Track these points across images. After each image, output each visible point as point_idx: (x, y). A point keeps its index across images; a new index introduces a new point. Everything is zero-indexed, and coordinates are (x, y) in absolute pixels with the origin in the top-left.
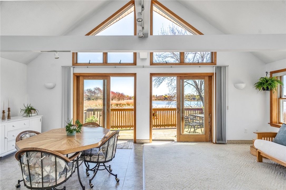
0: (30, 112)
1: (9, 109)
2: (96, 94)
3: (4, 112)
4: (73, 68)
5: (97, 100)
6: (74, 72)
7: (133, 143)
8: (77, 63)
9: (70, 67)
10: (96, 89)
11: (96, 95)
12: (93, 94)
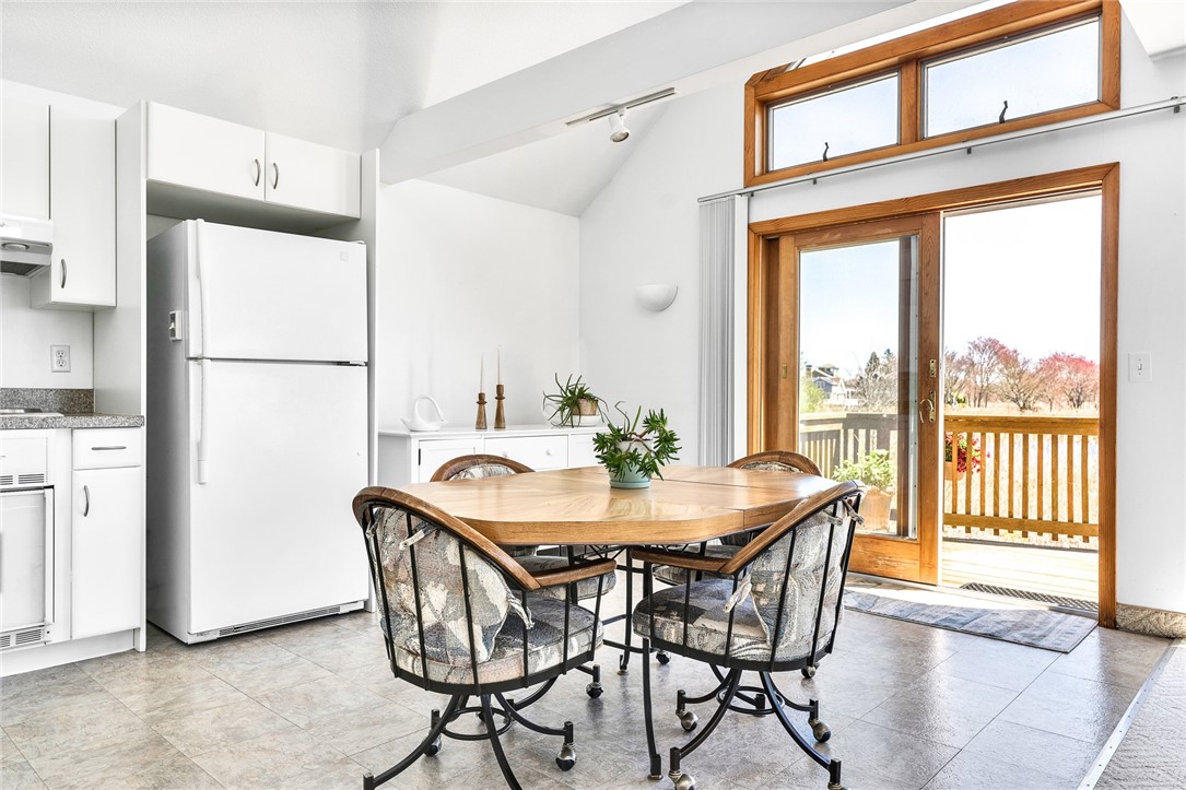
0: (575, 409)
1: (499, 388)
2: (975, 374)
3: (481, 400)
4: (745, 198)
5: (982, 403)
6: (752, 221)
7: (1092, 623)
8: (766, 170)
9: (729, 197)
10: (976, 346)
11: (978, 378)
12: (960, 370)
